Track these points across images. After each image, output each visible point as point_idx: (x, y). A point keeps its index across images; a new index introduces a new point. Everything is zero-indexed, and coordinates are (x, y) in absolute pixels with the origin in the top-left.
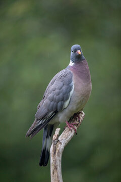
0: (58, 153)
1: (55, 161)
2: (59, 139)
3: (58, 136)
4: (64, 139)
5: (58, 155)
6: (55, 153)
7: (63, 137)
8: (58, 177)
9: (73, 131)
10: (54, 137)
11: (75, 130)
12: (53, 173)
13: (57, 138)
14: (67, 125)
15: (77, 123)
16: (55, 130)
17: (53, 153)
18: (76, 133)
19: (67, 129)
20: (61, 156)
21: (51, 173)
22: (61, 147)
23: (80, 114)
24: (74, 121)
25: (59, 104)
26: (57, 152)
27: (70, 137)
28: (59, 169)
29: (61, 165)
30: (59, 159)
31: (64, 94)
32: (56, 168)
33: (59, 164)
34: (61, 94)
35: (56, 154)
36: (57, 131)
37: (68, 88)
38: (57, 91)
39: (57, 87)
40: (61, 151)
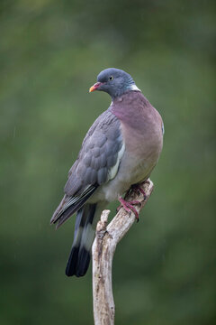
0: (106, 254)
1: (101, 268)
2: (108, 228)
3: (107, 223)
4: (117, 229)
5: (106, 258)
6: (100, 254)
7: (115, 226)
8: (105, 297)
9: (133, 215)
10: (99, 226)
11: (136, 214)
12: (98, 290)
13: (105, 228)
14: (122, 204)
15: (140, 201)
16: (101, 213)
17: (97, 253)
18: (137, 219)
19: (121, 211)
20: (111, 260)
21: (94, 291)
22: (111, 244)
23: (146, 185)
24: (134, 197)
25: (100, 172)
26: (104, 252)
27: (127, 225)
28: (108, 282)
29: (111, 275)
30: (107, 264)
31: (107, 156)
32: (102, 281)
33: (107, 273)
34: (102, 156)
35: (103, 256)
36: (105, 215)
37: (114, 146)
38: (96, 149)
39: (96, 143)
40: (111, 250)
